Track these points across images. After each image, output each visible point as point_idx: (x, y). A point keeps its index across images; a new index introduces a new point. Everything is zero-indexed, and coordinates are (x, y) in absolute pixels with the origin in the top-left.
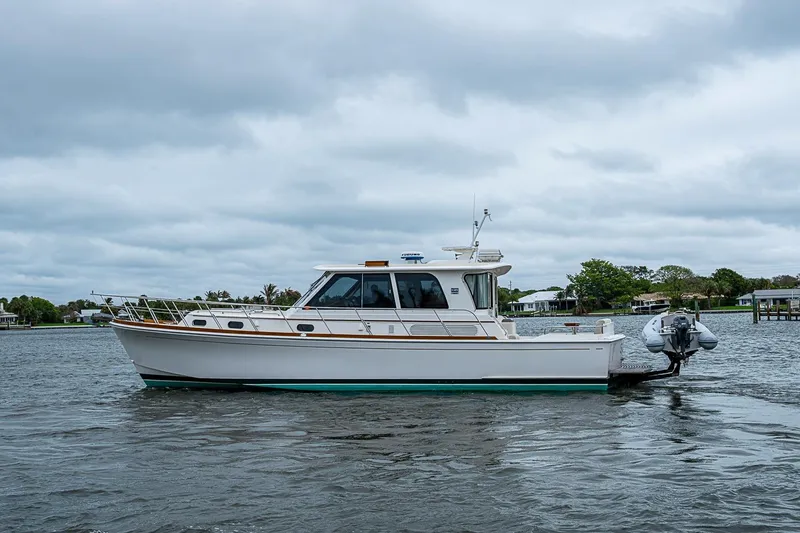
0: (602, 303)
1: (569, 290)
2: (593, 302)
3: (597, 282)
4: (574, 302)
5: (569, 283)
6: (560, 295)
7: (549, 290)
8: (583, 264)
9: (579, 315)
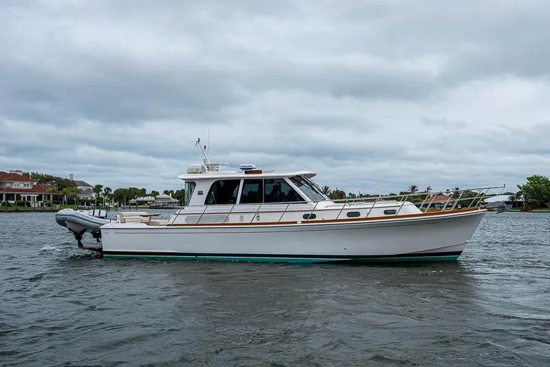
0: (541, 204)
1: (518, 195)
2: (535, 202)
3: (538, 191)
4: (522, 202)
5: (519, 190)
6: (512, 198)
7: (505, 194)
8: (527, 179)
9: (525, 211)
